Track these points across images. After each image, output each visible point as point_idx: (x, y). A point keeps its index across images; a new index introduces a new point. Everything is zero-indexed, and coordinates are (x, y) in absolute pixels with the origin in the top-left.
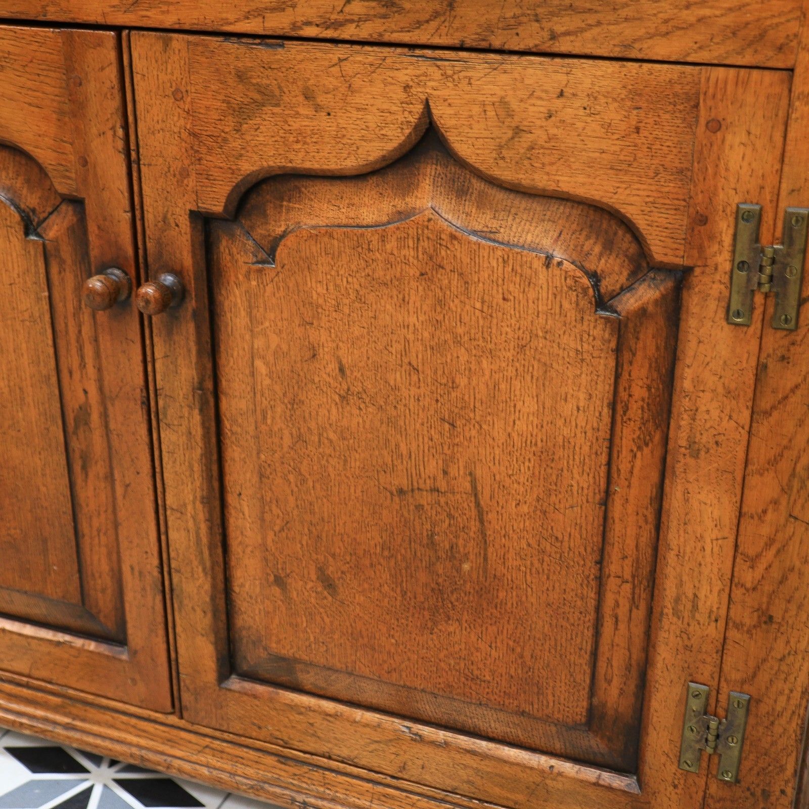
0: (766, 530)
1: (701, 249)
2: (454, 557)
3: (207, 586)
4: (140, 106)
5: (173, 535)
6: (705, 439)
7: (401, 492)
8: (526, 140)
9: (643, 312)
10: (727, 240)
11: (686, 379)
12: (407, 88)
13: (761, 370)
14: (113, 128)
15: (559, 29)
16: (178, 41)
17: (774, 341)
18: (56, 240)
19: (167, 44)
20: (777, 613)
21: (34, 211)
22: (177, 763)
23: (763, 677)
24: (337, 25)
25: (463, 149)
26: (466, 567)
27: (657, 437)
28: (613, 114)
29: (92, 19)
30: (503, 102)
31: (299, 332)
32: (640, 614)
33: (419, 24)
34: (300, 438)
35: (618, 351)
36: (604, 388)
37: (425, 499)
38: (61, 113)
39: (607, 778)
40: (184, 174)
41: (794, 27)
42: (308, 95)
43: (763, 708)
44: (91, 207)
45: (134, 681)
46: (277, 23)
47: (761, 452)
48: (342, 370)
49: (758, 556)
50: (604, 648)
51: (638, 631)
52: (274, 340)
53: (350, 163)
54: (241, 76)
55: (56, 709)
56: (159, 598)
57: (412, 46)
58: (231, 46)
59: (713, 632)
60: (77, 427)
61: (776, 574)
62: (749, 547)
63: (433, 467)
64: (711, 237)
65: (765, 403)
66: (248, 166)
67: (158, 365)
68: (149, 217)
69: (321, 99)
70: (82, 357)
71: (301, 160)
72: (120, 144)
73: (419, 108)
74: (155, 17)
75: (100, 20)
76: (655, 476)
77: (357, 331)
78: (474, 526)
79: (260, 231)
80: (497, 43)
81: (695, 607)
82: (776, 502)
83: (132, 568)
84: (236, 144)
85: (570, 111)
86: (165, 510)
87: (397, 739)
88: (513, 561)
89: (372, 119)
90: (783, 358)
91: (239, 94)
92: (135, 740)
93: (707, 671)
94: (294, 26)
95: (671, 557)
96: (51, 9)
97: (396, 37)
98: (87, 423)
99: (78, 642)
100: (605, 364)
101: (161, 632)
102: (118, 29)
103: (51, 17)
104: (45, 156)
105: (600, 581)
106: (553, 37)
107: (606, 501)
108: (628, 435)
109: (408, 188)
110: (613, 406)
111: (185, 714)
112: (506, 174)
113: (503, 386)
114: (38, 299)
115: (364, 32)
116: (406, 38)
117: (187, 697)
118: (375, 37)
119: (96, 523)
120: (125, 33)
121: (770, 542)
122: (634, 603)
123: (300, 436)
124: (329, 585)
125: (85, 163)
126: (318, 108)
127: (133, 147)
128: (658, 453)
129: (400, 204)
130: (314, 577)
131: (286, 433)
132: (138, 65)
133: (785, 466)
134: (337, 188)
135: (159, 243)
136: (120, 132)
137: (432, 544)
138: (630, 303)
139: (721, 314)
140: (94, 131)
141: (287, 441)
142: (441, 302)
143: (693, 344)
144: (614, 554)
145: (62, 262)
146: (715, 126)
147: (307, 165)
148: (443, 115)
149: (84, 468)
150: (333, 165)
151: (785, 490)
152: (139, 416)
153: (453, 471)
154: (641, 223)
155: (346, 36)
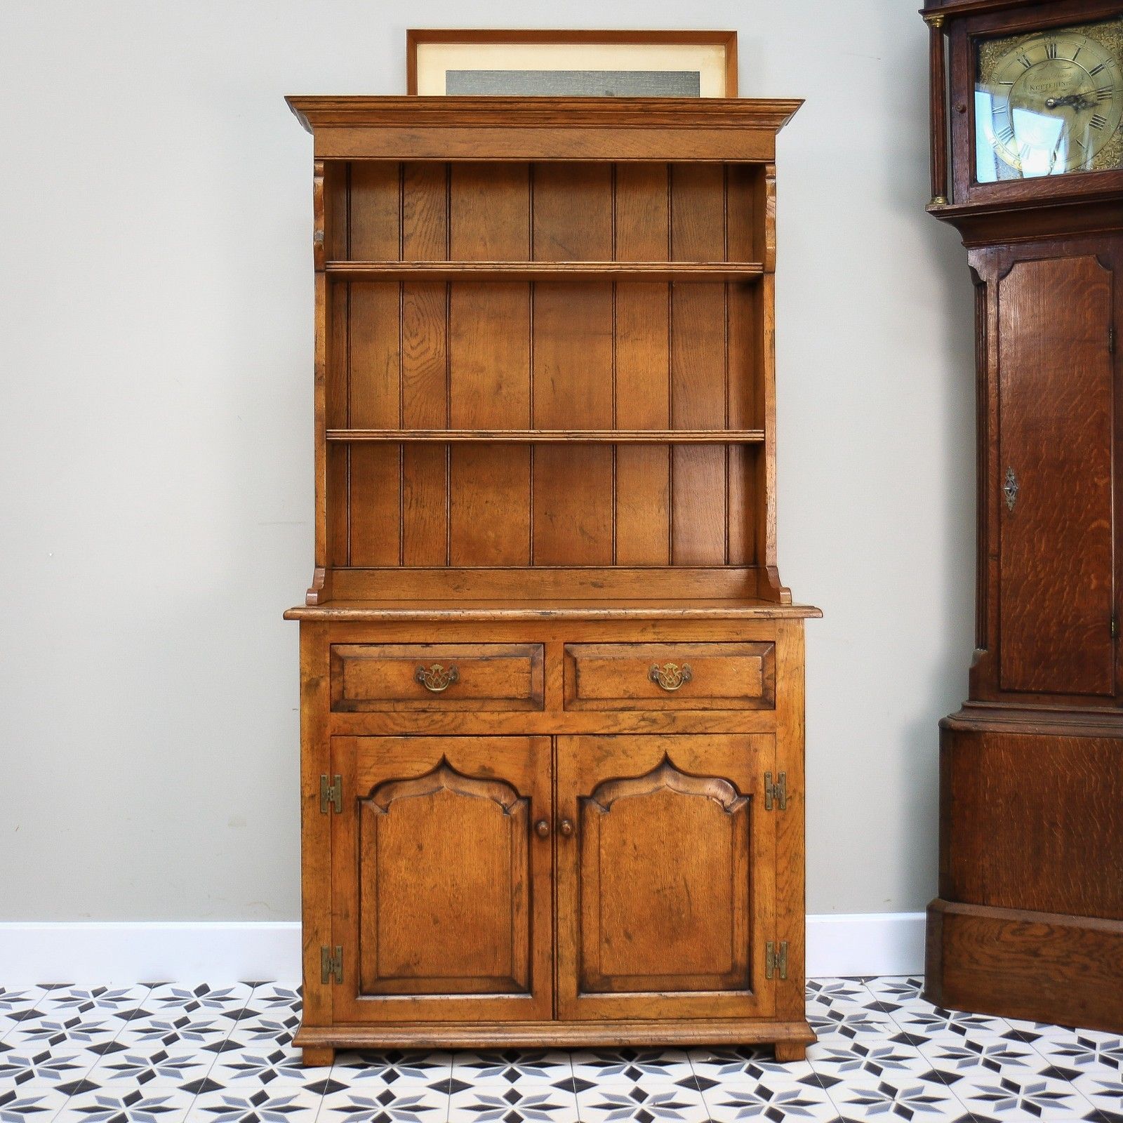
0: (785, 878)
1: (755, 788)
2: (679, 913)
3: (575, 951)
4: (559, 761)
5: (561, 930)
6: (763, 850)
7: (658, 891)
8: (698, 761)
9: (738, 812)
10: (763, 784)
11: (755, 829)
12: (659, 747)
13: (777, 824)
14: (548, 770)
15: (707, 726)
16: (576, 738)
17: (780, 813)
18: (516, 815)
19: (571, 739)
20: (792, 907)
21: (506, 804)
22: (559, 1040)
23: (790, 933)
24: (635, 729)
25: (678, 764)
26: (683, 916)
27: (746, 854)
28: (726, 750)
29: (543, 732)
30: (691, 749)
31: (619, 836)
32: (746, 921)
33: (663, 727)
34: (618, 878)
35: (732, 825)
36: (729, 838)
37: (667, 892)
38: (526, 766)
39: (739, 993)
40: (575, 783)
41: (774, 722)
42: (624, 752)
43: (792, 945)
44: (535, 800)
45: (534, 1008)
46: (614, 730)
47: (781, 851)
48: (635, 848)
49: (784, 888)
50: (735, 938)
51: (746, 928)
52: (609, 840)
53: (639, 773)
54: (599, 748)
55: (495, 1031)
56: (550, 963)
57: (660, 734)
58: (596, 738)
59: (772, 920)
60: (516, 892)
61: (790, 893)
62: (781, 886)
63: (670, 878)
64: (758, 783)
65: (780, 834)
66: (601, 778)
67: (559, 858)
68: (560, 800)
69: (629, 753)
70: (521, 861)
71: (621, 774)
72: (550, 775)
73: (664, 753)
74: (568, 731)
75: (546, 732)
76: (747, 868)
77: (641, 831)
78: (686, 898)
79: (602, 801)
80: (688, 732)
81: (765, 912)
82: (787, 868)
83: (538, 952)
84: (596, 771)
85: (712, 750)
86: (557, 919)
87: (657, 1000)
88: (701, 910)
89: (647, 758)
90: (783, 819)
91: (598, 754)
92: (537, 1035)
93: (772, 936)
94: (620, 730)
95: (756, 895)
96: (526, 730)
97: (655, 731)
98: (520, 890)
99: (506, 996)
100: (729, 830)
101: (550, 979)
102: (552, 736)
103: (525, 733)
104: (517, 782)
105: (732, 909)
106: (706, 728)
107: (732, 879)
108: (737, 854)
109: (658, 779)
110: (732, 844)
111: (560, 1018)
112: (692, 771)
113: (695, 844)
114: (506, 838)
115: (645, 731)
116: (659, 732)
117: (561, 1009)
118: (648, 732)
119: (520, 935)
120: (555, 737)
121: (787, 882)
122: (744, 918)
123: (618, 876)
124: (628, 936)
125: (534, 783)
126: (627, 756)
127: (555, 775)
128: (747, 859)
129: (656, 785)
130: (622, 934)
131: (612, 876)
132: (559, 746)
133: (788, 855)
134: (632, 783)
135: (563, 810)
136: (550, 771)
137: (670, 909)
138: (735, 809)
139: (763, 808)
140: (539, 771)
141: (613, 879)
142: (672, 817)
143: (756, 818)
144: (736, 899)
145: (517, 823)
146: (756, 750)
147: (623, 775)
148: (672, 755)
149: (518, 910)
150: (633, 774)
151: (789, 862)
152: (549, 880)
153: (678, 879)
154: (736, 782)
155: (638, 732)
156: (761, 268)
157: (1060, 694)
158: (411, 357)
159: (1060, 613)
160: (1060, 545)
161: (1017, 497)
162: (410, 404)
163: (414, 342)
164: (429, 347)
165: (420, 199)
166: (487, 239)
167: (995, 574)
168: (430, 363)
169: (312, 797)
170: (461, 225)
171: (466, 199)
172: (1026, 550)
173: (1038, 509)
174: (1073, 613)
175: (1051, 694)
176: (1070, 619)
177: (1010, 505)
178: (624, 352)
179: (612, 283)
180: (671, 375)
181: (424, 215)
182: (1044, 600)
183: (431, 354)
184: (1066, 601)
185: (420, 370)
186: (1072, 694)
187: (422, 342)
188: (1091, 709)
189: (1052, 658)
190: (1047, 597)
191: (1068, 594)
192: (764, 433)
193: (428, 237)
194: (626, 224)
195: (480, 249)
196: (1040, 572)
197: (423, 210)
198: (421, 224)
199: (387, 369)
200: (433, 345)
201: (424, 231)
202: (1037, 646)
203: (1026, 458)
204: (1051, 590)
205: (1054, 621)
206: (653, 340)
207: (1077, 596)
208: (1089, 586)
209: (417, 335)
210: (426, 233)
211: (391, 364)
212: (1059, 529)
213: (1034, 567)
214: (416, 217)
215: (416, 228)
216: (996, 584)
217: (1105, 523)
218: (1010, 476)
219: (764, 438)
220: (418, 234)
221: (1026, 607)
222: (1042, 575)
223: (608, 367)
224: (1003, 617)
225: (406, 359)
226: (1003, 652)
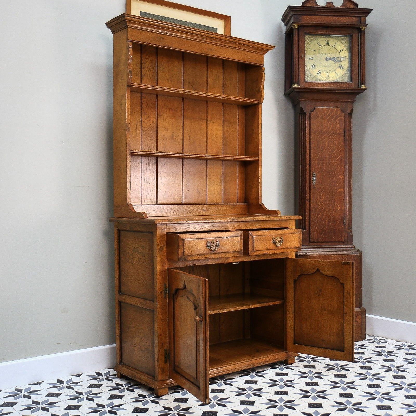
156: (258, 102)
157: (328, 242)
158: (145, 123)
159: (329, 217)
160: (329, 196)
161: (316, 181)
162: (144, 141)
163: (146, 117)
164: (151, 120)
165: (147, 61)
166: (169, 80)
167: (309, 206)
168: (151, 126)
169: (161, 292)
170: (161, 74)
171: (162, 64)
172: (319, 197)
173: (322, 185)
174: (333, 217)
175: (325, 242)
176: (332, 219)
177: (314, 184)
178: (210, 127)
179: (207, 101)
180: (223, 136)
181: (149, 67)
182: (324, 214)
183: (151, 121)
184: (331, 214)
185: (148, 128)
186: (332, 242)
187: (148, 117)
188: (338, 246)
189: (326, 231)
190: (325, 212)
191: (331, 211)
192: (259, 158)
193: (150, 76)
194: (211, 81)
195: (167, 84)
196: (323, 205)
197: (148, 66)
198: (148, 71)
199: (137, 126)
200: (152, 119)
201: (149, 74)
202: (322, 228)
203: (319, 169)
204: (326, 210)
205: (327, 219)
206: (218, 123)
207: (334, 212)
208: (337, 208)
209: (147, 114)
210: (149, 75)
211: (138, 125)
212: (328, 192)
213: (321, 203)
214: (146, 68)
215: (146, 72)
216: (309, 209)
217: (342, 190)
218: (314, 175)
219: (259, 159)
220: (147, 75)
221: (318, 216)
222: (323, 206)
223: (205, 131)
224: (311, 219)
225: (143, 123)
226: (311, 230)
